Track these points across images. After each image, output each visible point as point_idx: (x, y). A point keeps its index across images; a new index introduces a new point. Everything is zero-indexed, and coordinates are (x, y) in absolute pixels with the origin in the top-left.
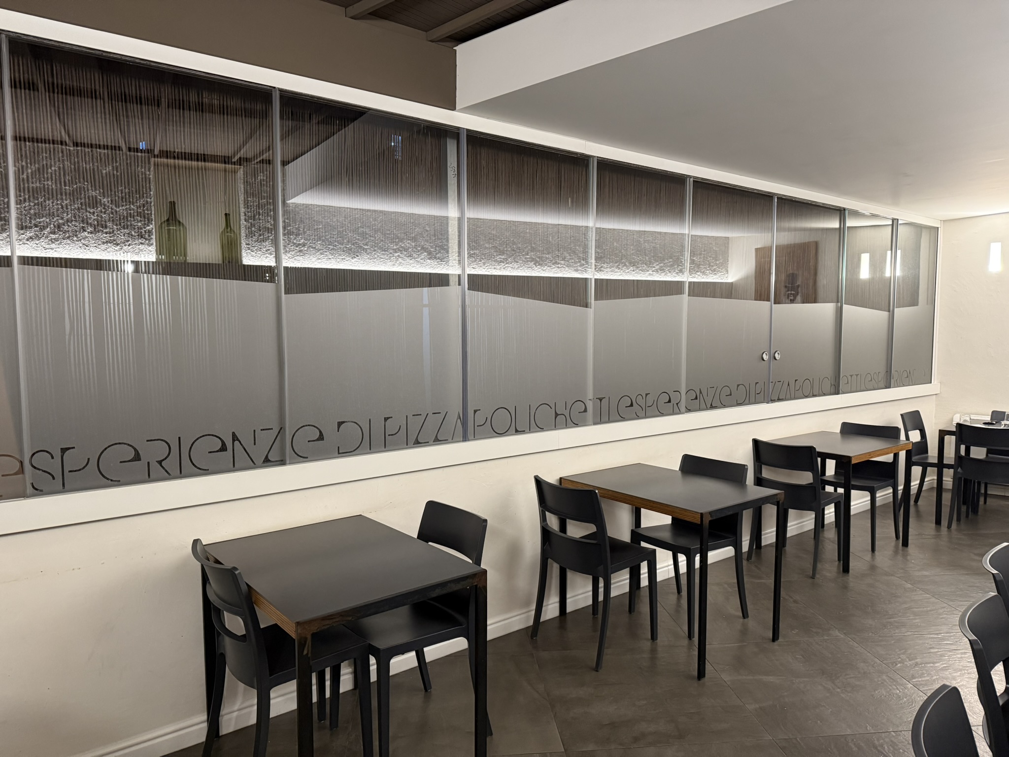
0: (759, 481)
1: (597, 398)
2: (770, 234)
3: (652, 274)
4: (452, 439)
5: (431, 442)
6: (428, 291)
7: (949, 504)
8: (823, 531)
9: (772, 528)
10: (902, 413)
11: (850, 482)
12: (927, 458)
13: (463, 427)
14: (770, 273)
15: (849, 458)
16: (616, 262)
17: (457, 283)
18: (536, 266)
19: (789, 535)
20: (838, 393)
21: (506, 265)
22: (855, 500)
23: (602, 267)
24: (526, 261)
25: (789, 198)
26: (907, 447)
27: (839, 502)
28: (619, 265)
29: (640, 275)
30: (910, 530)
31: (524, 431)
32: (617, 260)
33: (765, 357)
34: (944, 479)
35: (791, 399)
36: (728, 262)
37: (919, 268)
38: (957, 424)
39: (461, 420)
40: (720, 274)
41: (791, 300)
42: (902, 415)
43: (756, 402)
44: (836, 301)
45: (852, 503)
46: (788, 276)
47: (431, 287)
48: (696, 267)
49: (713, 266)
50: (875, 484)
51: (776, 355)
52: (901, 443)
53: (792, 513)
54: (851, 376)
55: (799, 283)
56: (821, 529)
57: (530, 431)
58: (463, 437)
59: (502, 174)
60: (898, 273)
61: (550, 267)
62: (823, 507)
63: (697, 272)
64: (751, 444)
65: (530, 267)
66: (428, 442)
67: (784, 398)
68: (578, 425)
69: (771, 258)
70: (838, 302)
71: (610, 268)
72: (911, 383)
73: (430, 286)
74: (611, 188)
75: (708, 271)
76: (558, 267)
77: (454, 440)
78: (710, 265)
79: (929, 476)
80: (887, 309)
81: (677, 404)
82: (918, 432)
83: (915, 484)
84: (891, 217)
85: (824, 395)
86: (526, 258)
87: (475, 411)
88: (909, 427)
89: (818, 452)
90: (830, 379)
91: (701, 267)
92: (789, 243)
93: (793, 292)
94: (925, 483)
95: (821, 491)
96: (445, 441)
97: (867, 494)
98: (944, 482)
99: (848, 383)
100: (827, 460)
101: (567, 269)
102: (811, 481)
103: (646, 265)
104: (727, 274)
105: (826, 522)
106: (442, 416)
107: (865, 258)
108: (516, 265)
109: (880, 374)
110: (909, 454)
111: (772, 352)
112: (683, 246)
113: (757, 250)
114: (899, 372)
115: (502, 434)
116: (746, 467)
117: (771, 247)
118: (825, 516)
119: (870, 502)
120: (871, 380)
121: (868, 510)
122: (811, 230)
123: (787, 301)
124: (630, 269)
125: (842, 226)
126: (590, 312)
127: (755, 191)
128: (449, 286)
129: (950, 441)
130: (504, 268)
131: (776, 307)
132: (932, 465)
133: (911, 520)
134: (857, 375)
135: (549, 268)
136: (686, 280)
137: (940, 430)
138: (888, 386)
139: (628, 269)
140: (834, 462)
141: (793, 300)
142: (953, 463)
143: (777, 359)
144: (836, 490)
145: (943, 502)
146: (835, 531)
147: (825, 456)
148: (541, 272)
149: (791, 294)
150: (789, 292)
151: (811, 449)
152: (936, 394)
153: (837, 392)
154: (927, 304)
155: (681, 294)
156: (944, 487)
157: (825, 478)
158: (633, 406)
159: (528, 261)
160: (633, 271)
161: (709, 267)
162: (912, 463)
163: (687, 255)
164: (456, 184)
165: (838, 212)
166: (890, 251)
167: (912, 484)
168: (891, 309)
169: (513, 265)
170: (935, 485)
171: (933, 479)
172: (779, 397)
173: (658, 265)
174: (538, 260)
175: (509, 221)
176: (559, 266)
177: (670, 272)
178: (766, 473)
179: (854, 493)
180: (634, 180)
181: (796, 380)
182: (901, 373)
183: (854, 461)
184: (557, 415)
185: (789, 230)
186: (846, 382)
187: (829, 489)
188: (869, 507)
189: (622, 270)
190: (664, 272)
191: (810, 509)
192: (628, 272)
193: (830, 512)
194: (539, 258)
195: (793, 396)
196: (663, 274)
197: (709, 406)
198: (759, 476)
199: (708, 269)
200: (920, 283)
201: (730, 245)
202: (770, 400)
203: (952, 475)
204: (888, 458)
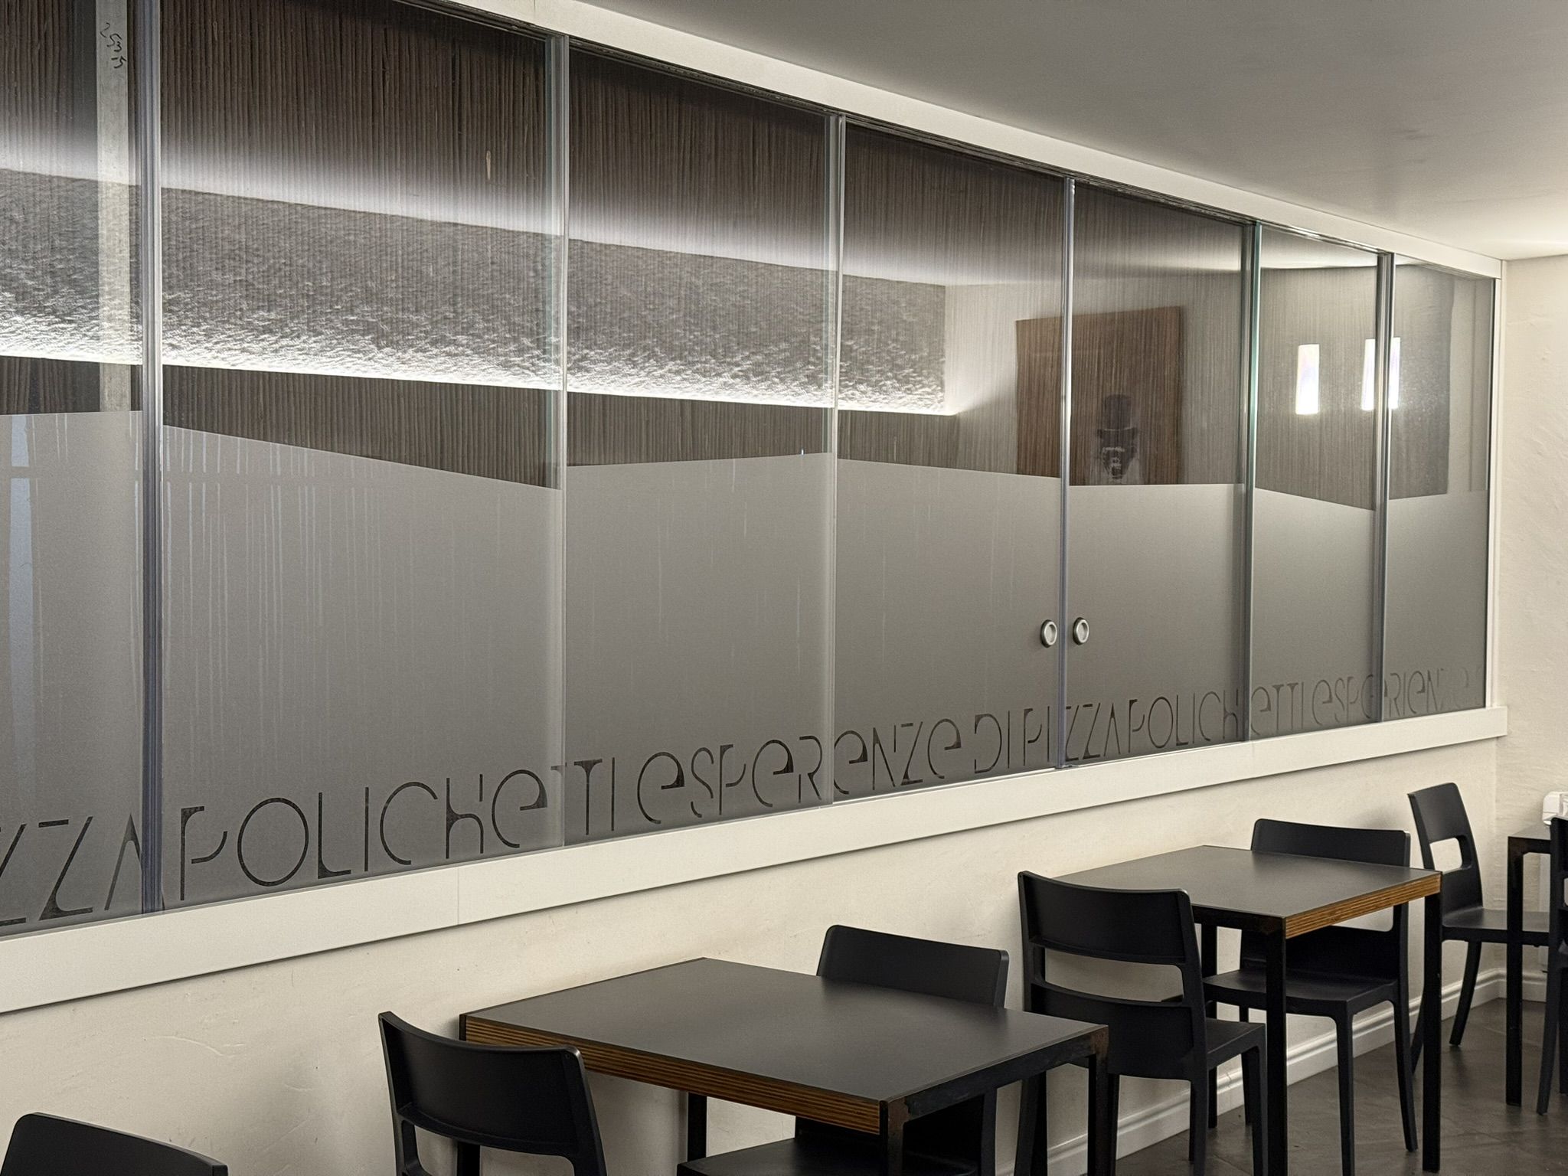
0: (1039, 999)
1: (576, 764)
2: (1058, 283)
3: (731, 386)
4: (107, 908)
5: (36, 921)
6: (29, 426)
7: (1541, 1045)
8: (1214, 1135)
9: (1075, 1132)
10: (1413, 790)
11: (1281, 991)
12: (1479, 916)
13: (144, 866)
14: (1058, 399)
15: (1278, 923)
16: (629, 346)
17: (128, 401)
18: (380, 348)
19: (1121, 1151)
20: (1243, 738)
21: (284, 342)
22: (1296, 1042)
23: (584, 358)
24: (350, 331)
25: (1108, 185)
26: (1426, 887)
27: (1255, 1049)
28: (633, 355)
29: (697, 386)
30: (1443, 1122)
31: (348, 872)
32: (629, 338)
33: (1050, 636)
34: (1525, 973)
35: (1119, 755)
36: (943, 356)
37: (1448, 390)
38: (1554, 820)
39: (137, 844)
40: (920, 391)
41: (1114, 472)
42: (1411, 797)
43: (1026, 766)
44: (1234, 478)
45: (1290, 1052)
46: (1106, 403)
47: (38, 412)
48: (855, 372)
49: (901, 368)
50: (1348, 995)
51: (1079, 629)
52: (1414, 876)
53: (1128, 1085)
54: (1278, 688)
55: (1135, 421)
56: (1208, 1131)
57: (368, 870)
58: (145, 899)
59: (273, 65)
60: (1394, 403)
61: (425, 351)
62: (1211, 1068)
63: (860, 382)
64: (1014, 887)
65: (359, 351)
66: (22, 921)
67: (1102, 754)
68: (517, 846)
69: (1060, 349)
70: (1239, 481)
71: (609, 363)
72: (1432, 708)
73: (34, 408)
74: (611, 129)
75: (888, 382)
76: (449, 354)
77: (112, 911)
78: (896, 367)
79: (1486, 968)
80: (1368, 502)
81: (811, 775)
82: (1454, 843)
83: (1451, 988)
84: (1374, 247)
85: (1208, 742)
86: (346, 323)
87: (186, 814)
88: (1431, 829)
89: (1195, 908)
90: (1222, 700)
91: (868, 370)
92: (1109, 309)
93: (1119, 449)
94: (1477, 988)
95: (1206, 1019)
96: (83, 915)
97: (1329, 1022)
98: (1524, 982)
99: (1269, 708)
100: (1221, 930)
101: (477, 360)
102: (1179, 990)
103: (714, 357)
104: (942, 391)
105: (1221, 1110)
106: (71, 833)
107: (1309, 357)
108: (313, 343)
109: (1352, 681)
110: (1433, 905)
111: (1068, 624)
112: (820, 308)
113: (1021, 325)
114: (1402, 678)
115: (274, 884)
116: (1003, 958)
117: (1061, 317)
118: (1219, 1092)
119: (1335, 1045)
120: (1330, 701)
121: (1332, 1069)
122: (1166, 274)
123: (1104, 475)
124: (667, 368)
125: (1248, 267)
126: (556, 499)
127: (1016, 164)
128: (98, 410)
129: (1538, 867)
130: (276, 351)
131: (1078, 494)
132: (1494, 936)
133: (1445, 1092)
134: (1292, 686)
135: (419, 355)
136: (833, 406)
137: (1510, 839)
138: (1373, 717)
139: (661, 368)
140: (1237, 933)
141: (1121, 472)
142: (1547, 930)
143: (1081, 641)
144: (1244, 1016)
145: (1525, 1040)
146: (1247, 1135)
147: (1214, 918)
148: (396, 367)
149: (1115, 453)
150: (1111, 449)
151: (1176, 898)
152: (1498, 738)
153: (1240, 735)
154: (1470, 490)
155: (819, 451)
156: (1526, 996)
157: (1215, 981)
158: (683, 785)
159: (353, 332)
160: (678, 373)
161: (891, 370)
162: (1441, 931)
163: (833, 333)
164: (126, 90)
165: (1238, 229)
166: (1374, 340)
167: (1444, 991)
168: (1378, 502)
169: (304, 342)
170: (1503, 994)
171: (1498, 976)
172: (1087, 751)
173: (748, 358)
174: (386, 328)
175: (290, 205)
176: (452, 349)
177: (782, 380)
178: (1059, 973)
179: (1292, 1020)
180: (680, 110)
181: (1132, 702)
182: (1408, 679)
183: (1291, 932)
184: (452, 818)
185: (1109, 272)
186: (1265, 706)
187: (1227, 1012)
188: (1334, 1061)
189: (642, 369)
190: (767, 379)
191: (1176, 1073)
192: (662, 376)
193: (1230, 1077)
194: (389, 322)
195: (1124, 747)
196: (764, 385)
197: (899, 779)
198: (1038, 981)
199: (890, 374)
200: (1452, 431)
201: (949, 311)
202: (1064, 758)
203: (1546, 963)
204: (1380, 920)
